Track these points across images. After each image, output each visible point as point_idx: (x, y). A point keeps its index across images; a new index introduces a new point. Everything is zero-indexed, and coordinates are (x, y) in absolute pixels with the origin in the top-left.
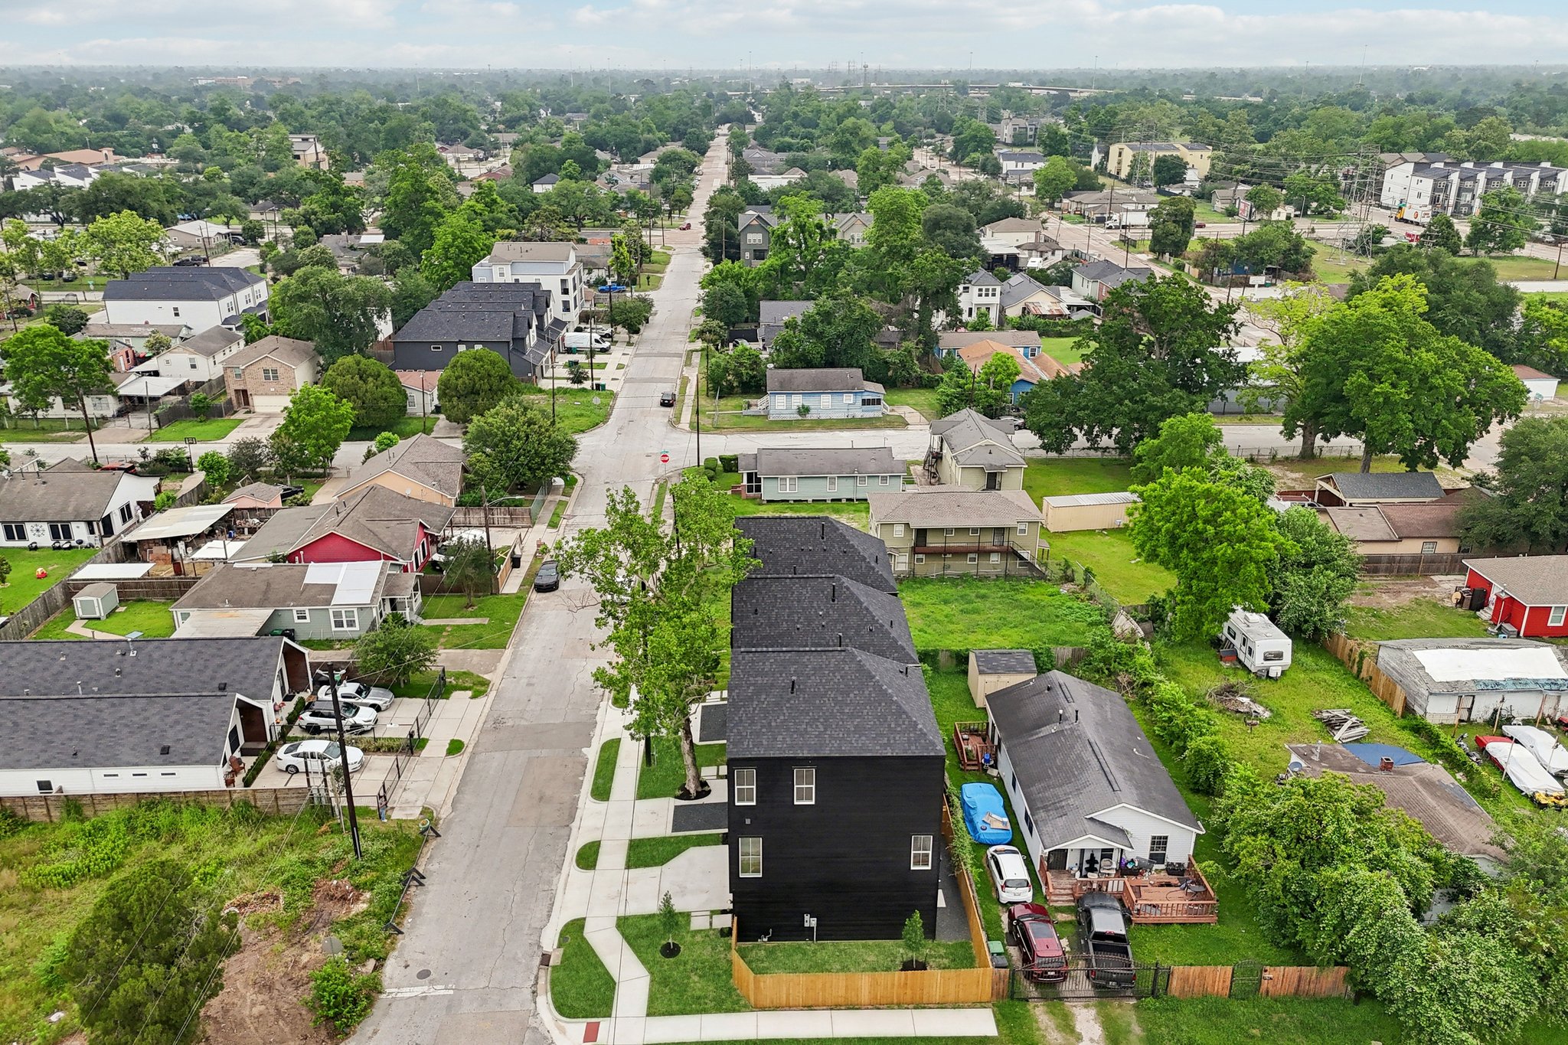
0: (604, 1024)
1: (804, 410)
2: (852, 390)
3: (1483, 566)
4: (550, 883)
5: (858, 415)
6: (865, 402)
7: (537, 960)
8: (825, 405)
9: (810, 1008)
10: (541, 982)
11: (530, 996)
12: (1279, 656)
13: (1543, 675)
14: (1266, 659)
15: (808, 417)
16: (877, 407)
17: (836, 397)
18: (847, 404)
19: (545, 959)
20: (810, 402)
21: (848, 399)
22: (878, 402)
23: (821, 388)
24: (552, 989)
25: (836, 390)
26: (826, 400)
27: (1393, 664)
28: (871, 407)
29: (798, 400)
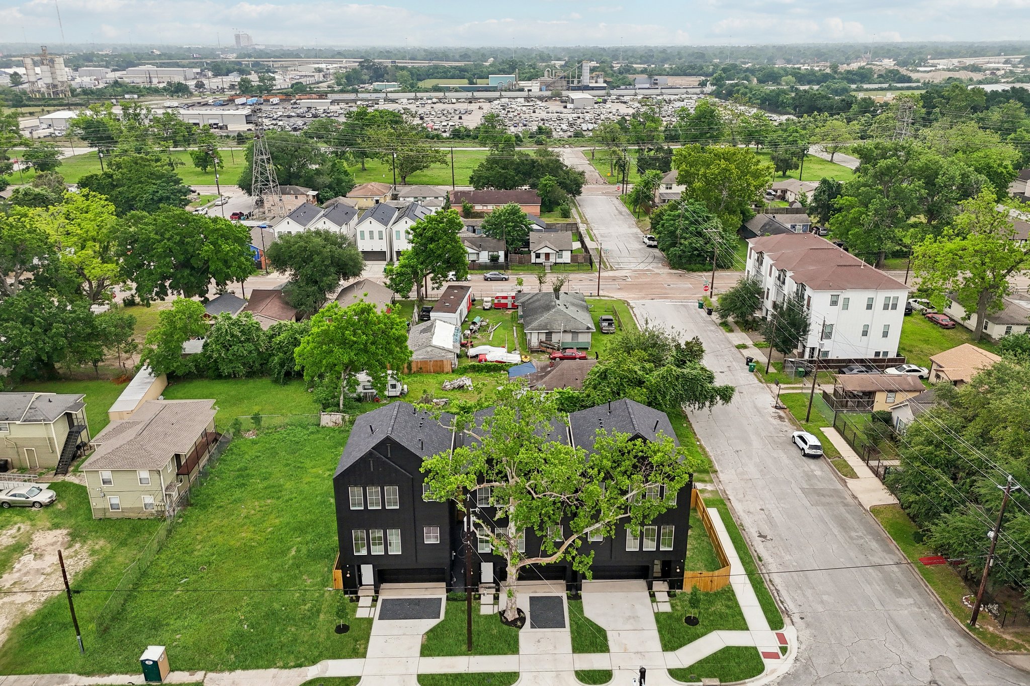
0: (761, 650)
27: (422, 357)
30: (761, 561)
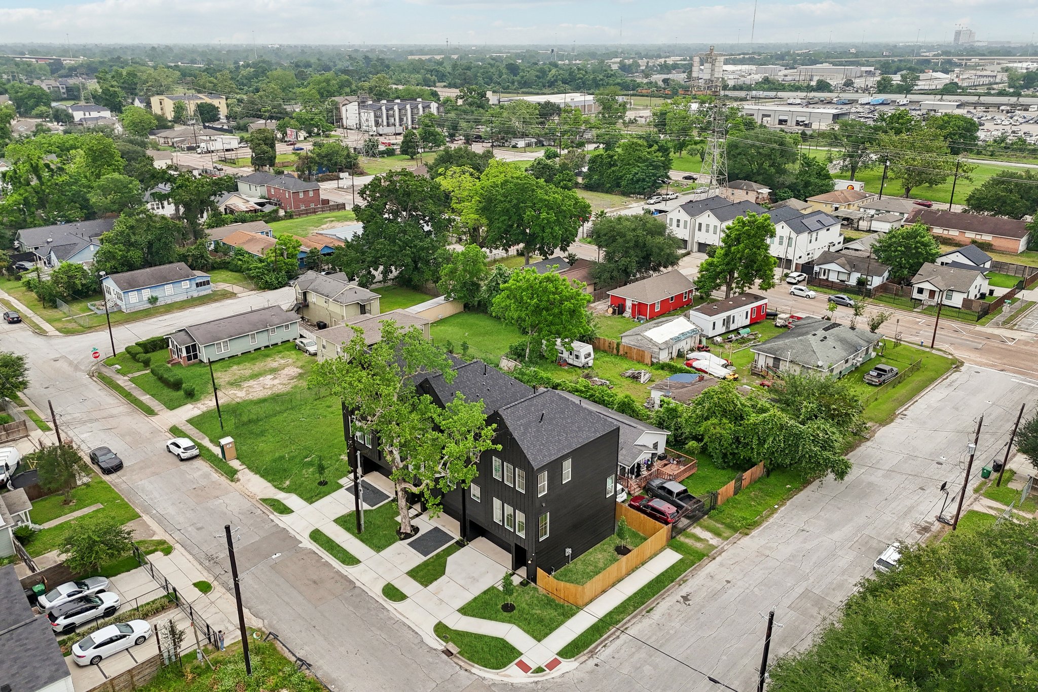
0: (523, 658)
1: (153, 300)
2: (187, 277)
3: (618, 292)
4: (390, 618)
5: (195, 295)
6: (198, 285)
7: (444, 656)
8: (168, 293)
9: (604, 591)
10: (462, 664)
11: (467, 673)
12: (589, 355)
13: (689, 329)
14: (586, 358)
15: (158, 304)
16: (207, 286)
17: (176, 285)
18: (185, 289)
19: (448, 653)
20: (157, 293)
21: (186, 285)
22: (208, 283)
23: (163, 280)
24: (473, 662)
25: (175, 280)
26: (169, 289)
27: (632, 343)
28: (203, 287)
29: (147, 294)
30: (648, 612)
